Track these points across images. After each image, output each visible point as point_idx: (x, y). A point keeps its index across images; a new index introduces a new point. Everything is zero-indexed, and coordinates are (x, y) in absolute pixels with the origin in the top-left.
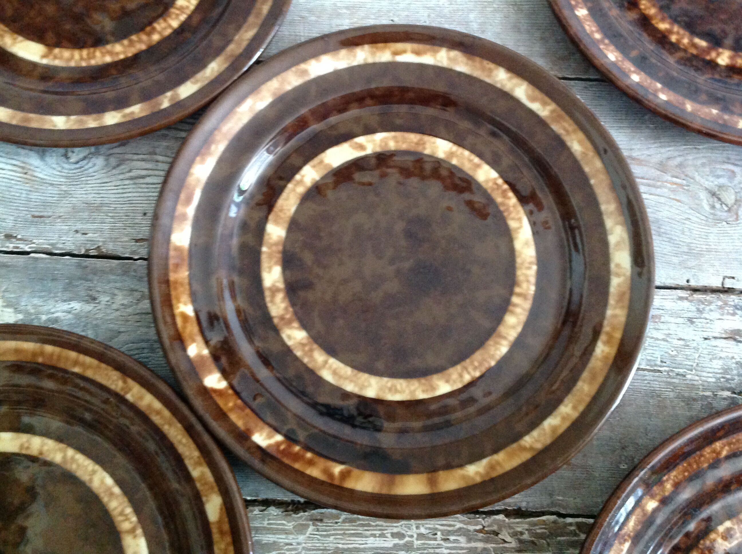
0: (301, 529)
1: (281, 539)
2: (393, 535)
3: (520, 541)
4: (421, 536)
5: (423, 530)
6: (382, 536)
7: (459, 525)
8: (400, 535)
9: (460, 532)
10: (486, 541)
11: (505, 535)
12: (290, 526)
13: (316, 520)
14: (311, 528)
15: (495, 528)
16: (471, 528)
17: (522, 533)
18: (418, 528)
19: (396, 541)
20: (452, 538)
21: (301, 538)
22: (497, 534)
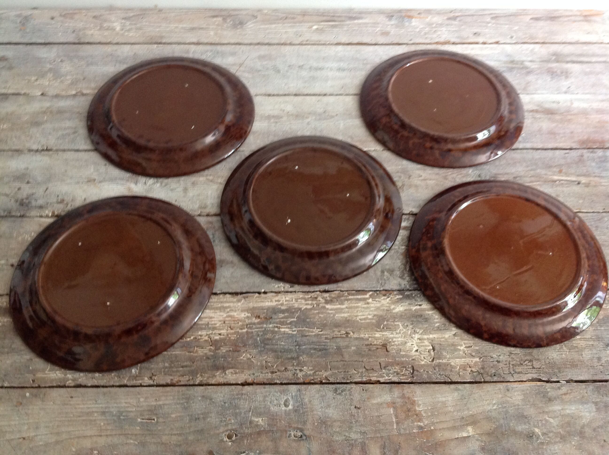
0: (239, 301)
1: (231, 305)
2: (276, 301)
3: (326, 300)
4: (286, 301)
5: (287, 299)
6: (271, 301)
7: (301, 296)
8: (279, 301)
9: (302, 298)
10: (312, 300)
11: (320, 298)
12: (235, 300)
13: (244, 298)
14: (243, 301)
15: (316, 296)
16: (307, 297)
17: (326, 297)
18: (285, 298)
19: (277, 303)
20: (299, 300)
21: (239, 304)
22: (316, 298)
